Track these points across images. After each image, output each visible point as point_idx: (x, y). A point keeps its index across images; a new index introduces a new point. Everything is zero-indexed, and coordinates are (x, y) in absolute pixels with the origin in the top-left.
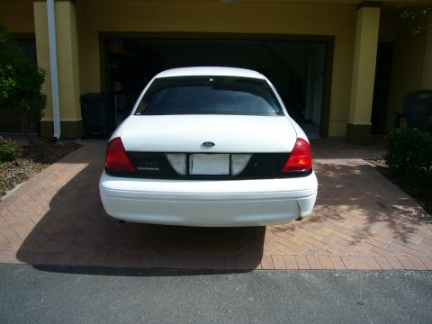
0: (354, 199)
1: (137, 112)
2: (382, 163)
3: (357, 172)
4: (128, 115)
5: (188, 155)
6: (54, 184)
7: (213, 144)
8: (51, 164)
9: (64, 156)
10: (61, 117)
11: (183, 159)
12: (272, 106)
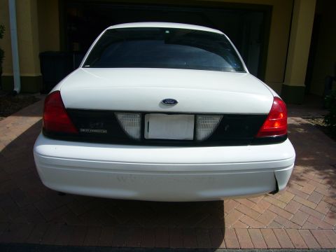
0: (305, 159)
1: (86, 64)
2: (321, 122)
3: (301, 130)
4: (77, 67)
5: (143, 115)
6: (4, 138)
7: (175, 102)
8: (6, 117)
9: (21, 108)
10: (20, 72)
11: (137, 120)
12: (229, 62)
